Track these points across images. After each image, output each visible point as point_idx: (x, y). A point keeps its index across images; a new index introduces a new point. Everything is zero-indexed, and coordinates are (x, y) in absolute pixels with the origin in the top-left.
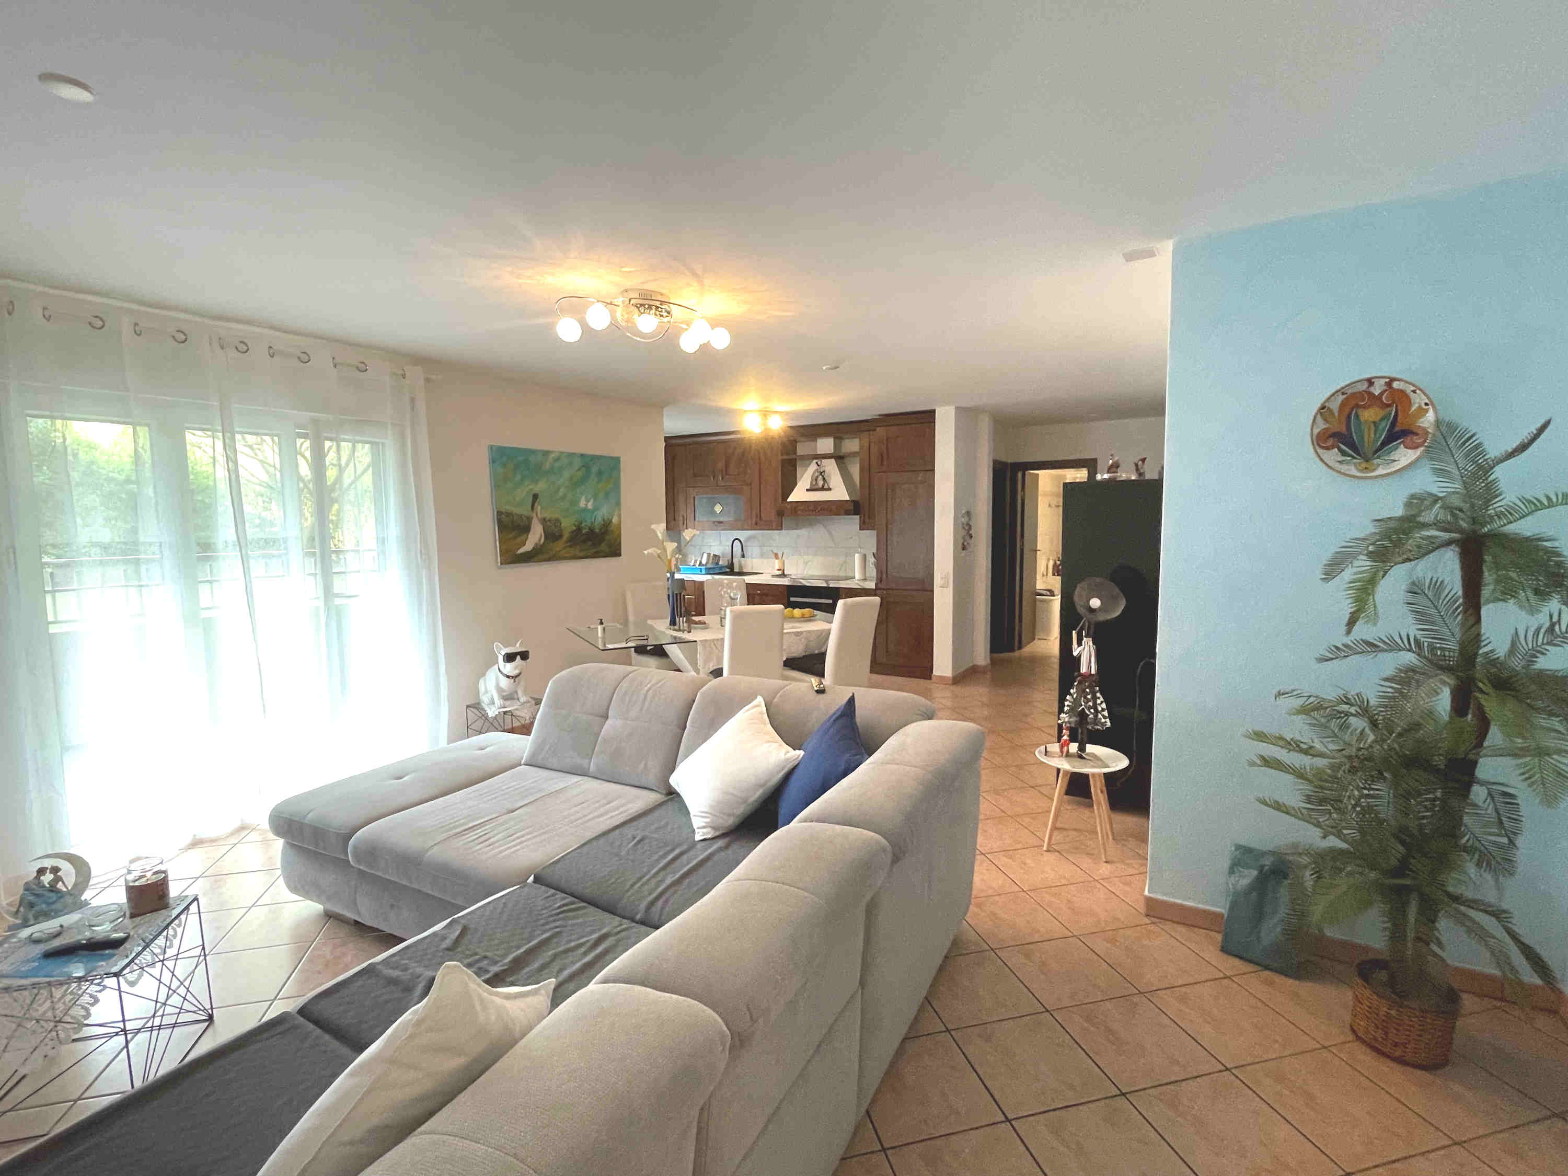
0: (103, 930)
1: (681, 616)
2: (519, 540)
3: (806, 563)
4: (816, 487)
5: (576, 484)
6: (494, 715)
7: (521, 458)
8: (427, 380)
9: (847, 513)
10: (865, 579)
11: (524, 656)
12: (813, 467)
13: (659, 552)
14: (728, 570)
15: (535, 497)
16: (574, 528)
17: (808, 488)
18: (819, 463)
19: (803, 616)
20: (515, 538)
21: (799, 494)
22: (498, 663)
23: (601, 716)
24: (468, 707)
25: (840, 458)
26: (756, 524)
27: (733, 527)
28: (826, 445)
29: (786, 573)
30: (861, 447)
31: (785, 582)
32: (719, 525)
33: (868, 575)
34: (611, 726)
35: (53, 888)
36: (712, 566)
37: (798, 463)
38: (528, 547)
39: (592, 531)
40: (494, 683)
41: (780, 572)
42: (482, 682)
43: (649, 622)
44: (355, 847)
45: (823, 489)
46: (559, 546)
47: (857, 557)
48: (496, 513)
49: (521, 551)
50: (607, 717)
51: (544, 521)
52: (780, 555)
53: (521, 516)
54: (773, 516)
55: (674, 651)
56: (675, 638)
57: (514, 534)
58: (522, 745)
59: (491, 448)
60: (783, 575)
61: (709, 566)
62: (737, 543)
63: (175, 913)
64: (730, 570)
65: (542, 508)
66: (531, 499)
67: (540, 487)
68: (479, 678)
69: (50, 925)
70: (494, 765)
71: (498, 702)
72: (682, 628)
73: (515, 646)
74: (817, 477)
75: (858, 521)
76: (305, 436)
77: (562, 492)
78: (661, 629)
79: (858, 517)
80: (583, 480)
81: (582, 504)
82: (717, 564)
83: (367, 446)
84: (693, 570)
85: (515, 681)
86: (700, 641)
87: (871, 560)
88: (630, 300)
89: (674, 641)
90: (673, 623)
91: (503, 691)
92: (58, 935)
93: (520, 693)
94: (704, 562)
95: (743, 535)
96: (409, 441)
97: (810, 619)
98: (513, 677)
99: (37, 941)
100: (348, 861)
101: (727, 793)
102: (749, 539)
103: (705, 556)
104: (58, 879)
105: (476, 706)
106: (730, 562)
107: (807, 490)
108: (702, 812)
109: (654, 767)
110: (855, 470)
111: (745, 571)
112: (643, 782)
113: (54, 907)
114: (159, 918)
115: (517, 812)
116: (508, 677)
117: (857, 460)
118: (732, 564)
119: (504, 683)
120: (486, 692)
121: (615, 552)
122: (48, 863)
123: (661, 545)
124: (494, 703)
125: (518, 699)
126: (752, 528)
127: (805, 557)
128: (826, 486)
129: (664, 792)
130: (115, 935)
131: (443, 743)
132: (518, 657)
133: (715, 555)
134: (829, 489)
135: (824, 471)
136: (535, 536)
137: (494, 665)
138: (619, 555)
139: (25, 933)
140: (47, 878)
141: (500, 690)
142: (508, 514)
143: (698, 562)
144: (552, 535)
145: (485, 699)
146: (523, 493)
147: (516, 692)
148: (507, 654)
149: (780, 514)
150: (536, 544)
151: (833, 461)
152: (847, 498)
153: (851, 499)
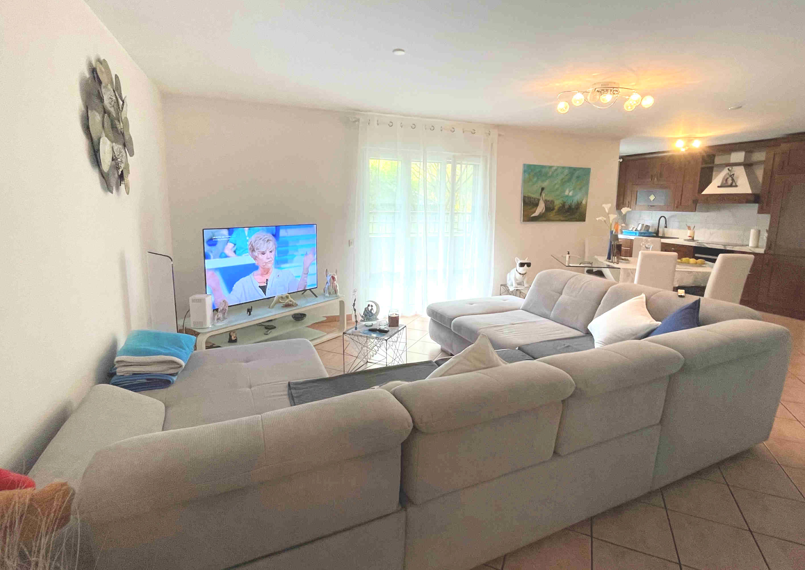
0: (382, 327)
1: (613, 256)
2: (533, 210)
3: (710, 234)
4: (726, 185)
5: (564, 183)
6: (512, 290)
7: (537, 170)
8: (499, 135)
9: (748, 201)
10: (757, 247)
11: (529, 265)
12: (725, 172)
13: (605, 219)
14: (655, 235)
15: (543, 189)
16: (561, 205)
17: (720, 185)
18: (730, 169)
19: (696, 263)
20: (531, 209)
21: (712, 189)
22: (516, 267)
23: (560, 294)
24: (501, 285)
25: (748, 165)
26: (677, 207)
27: (661, 209)
28: (738, 157)
29: (695, 239)
30: (767, 158)
31: (693, 244)
32: (652, 207)
33: (760, 244)
34: (564, 298)
35: (371, 312)
36: (644, 232)
37: (715, 169)
38: (536, 214)
39: (570, 207)
40: (514, 276)
41: (691, 238)
42: (508, 275)
43: (596, 257)
44: (454, 324)
45: (731, 186)
46: (552, 215)
47: (753, 232)
48: (523, 196)
49: (533, 215)
50: (561, 294)
51: (546, 202)
52: (692, 228)
53: (535, 199)
54: (690, 203)
55: (607, 272)
56: (609, 265)
57: (531, 207)
58: (521, 302)
59: (524, 165)
60: (693, 240)
61: (642, 231)
62: (663, 219)
63: (400, 329)
64: (656, 234)
65: (545, 195)
66: (540, 190)
67: (545, 184)
68: (507, 274)
69: (369, 323)
70: (508, 307)
71: (514, 285)
72: (613, 261)
73: (525, 260)
74: (728, 178)
76: (450, 163)
77: (557, 186)
78: (602, 260)
79: (757, 205)
80: (569, 180)
81: (567, 193)
82: (648, 231)
83: (471, 166)
84: (631, 233)
85: (523, 276)
86: (623, 268)
87: (765, 235)
88: (595, 89)
89: (607, 267)
90: (609, 258)
91: (517, 280)
92: (372, 326)
93: (525, 282)
94: (639, 229)
95: (667, 214)
96: (489, 163)
97: (701, 265)
98: (522, 274)
99: (367, 326)
100: (451, 329)
101: (615, 335)
102: (672, 216)
103: (640, 225)
104: (372, 309)
105: (505, 285)
106: (656, 230)
107: (718, 187)
108: (601, 342)
109: (581, 319)
110: (760, 173)
111: (666, 236)
112: (575, 326)
113: (371, 318)
114: (395, 329)
115: (515, 325)
116: (520, 274)
117: (762, 167)
118: (658, 231)
119: (518, 276)
120: (510, 279)
121: (582, 218)
122: (371, 303)
123: (607, 215)
124: (512, 285)
125: (524, 286)
126: (674, 210)
127: (711, 230)
128: (734, 184)
129: (585, 333)
130: (386, 329)
131: (490, 296)
132: (526, 265)
133: (647, 226)
134: (736, 186)
135: (733, 175)
136: (541, 209)
137: (514, 268)
138: (584, 220)
139: (364, 323)
140: (370, 308)
141: (516, 280)
142: (529, 198)
143: (635, 229)
144: (549, 208)
145: (509, 284)
146: (537, 187)
147: (523, 282)
148: (521, 263)
149: (695, 202)
150: (541, 213)
151: (742, 167)
152: (749, 191)
153: (753, 192)
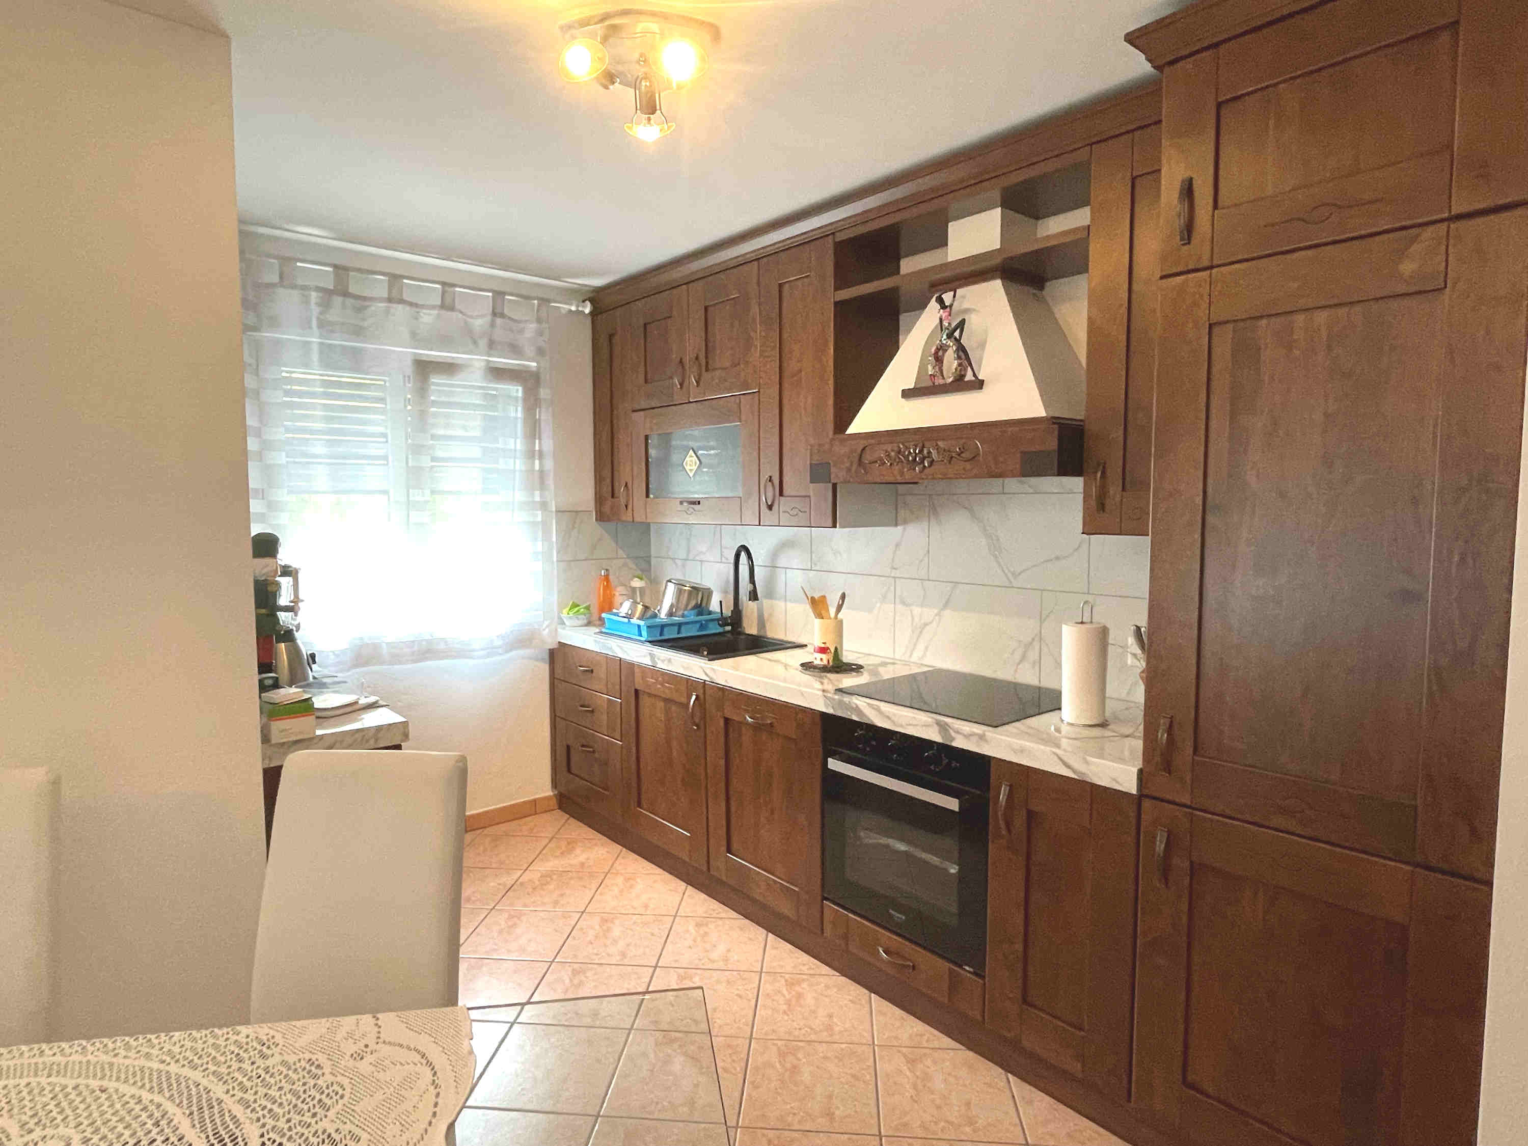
3: (920, 630)
4: (939, 381)
10: (1103, 744)
12: (931, 316)
14: (725, 630)
17: (912, 385)
18: (948, 297)
21: (887, 408)
25: (1020, 276)
26: (771, 506)
28: (975, 231)
31: (817, 699)
32: (691, 508)
41: (825, 658)
45: (958, 385)
54: (806, 480)
62: (743, 558)
74: (942, 348)
75: (1078, 500)
79: (1076, 483)
103: (672, 588)
107: (908, 394)
110: (1074, 316)
111: (768, 633)
126: (761, 520)
127: (917, 610)
128: (969, 377)
134: (979, 384)
135: (963, 327)
151: (996, 286)
152: (1036, 409)
153: (1052, 414)
